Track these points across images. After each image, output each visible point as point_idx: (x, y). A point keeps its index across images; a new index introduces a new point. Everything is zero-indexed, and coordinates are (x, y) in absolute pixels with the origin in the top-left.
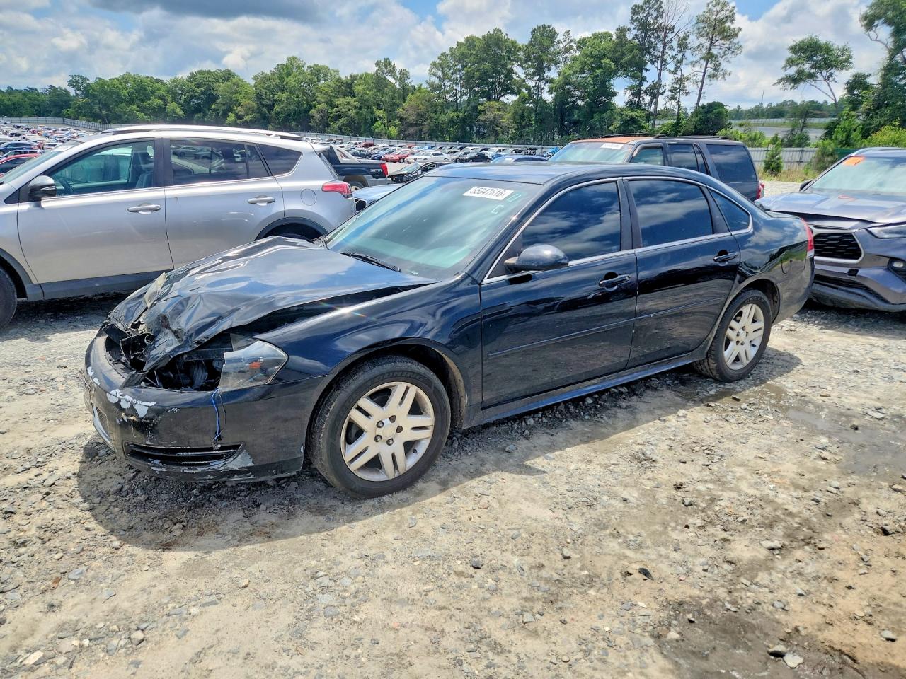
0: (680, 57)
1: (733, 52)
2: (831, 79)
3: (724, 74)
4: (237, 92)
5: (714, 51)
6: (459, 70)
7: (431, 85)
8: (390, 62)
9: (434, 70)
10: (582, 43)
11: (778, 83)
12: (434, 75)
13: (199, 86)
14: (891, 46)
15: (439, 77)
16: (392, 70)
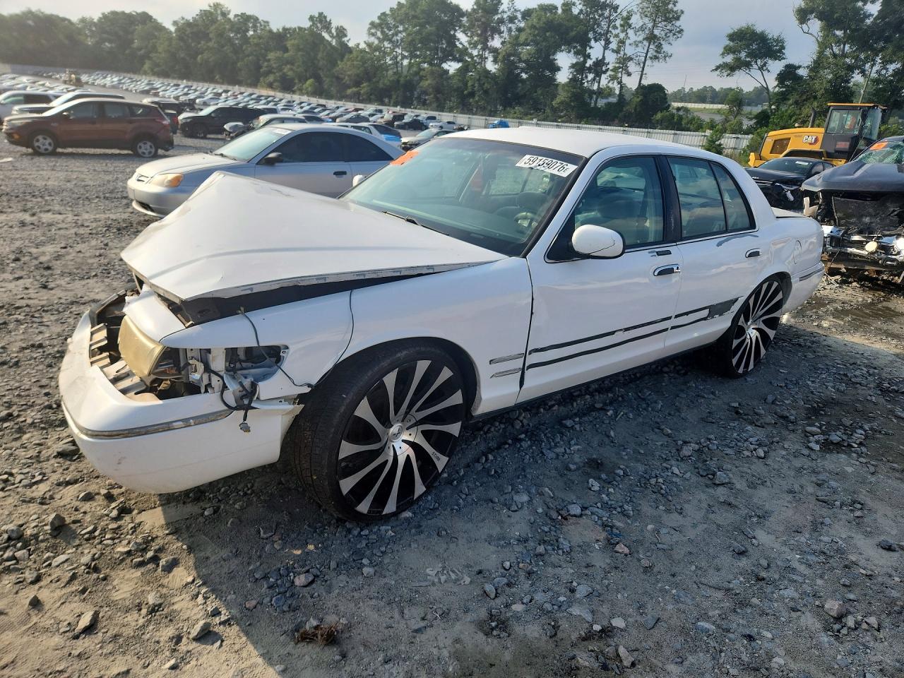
0: (622, 36)
1: (674, 34)
2: (765, 68)
3: (665, 57)
4: (154, 36)
5: (656, 32)
6: (400, 32)
7: (369, 45)
8: (325, 17)
9: (373, 31)
10: (527, 14)
11: (716, 70)
12: (373, 35)
14: (821, 40)
15: (378, 38)
16: (327, 26)
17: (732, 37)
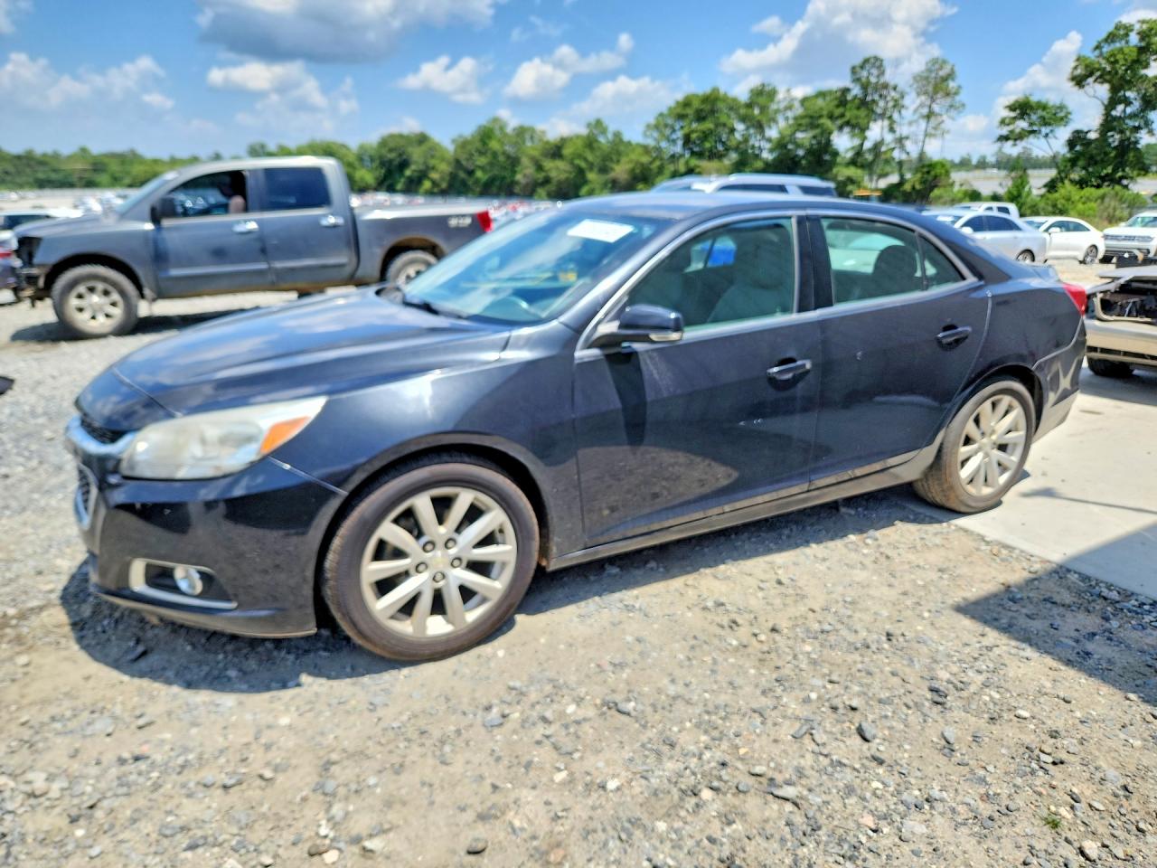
1: (956, 109)
2: (1050, 135)
3: (943, 133)
4: (433, 157)
6: (678, 131)
7: (646, 146)
8: (602, 123)
9: (650, 132)
10: (804, 101)
11: (999, 140)
12: (650, 136)
13: (391, 150)
14: (1106, 102)
15: (655, 138)
16: (604, 131)
17: (1012, 108)
